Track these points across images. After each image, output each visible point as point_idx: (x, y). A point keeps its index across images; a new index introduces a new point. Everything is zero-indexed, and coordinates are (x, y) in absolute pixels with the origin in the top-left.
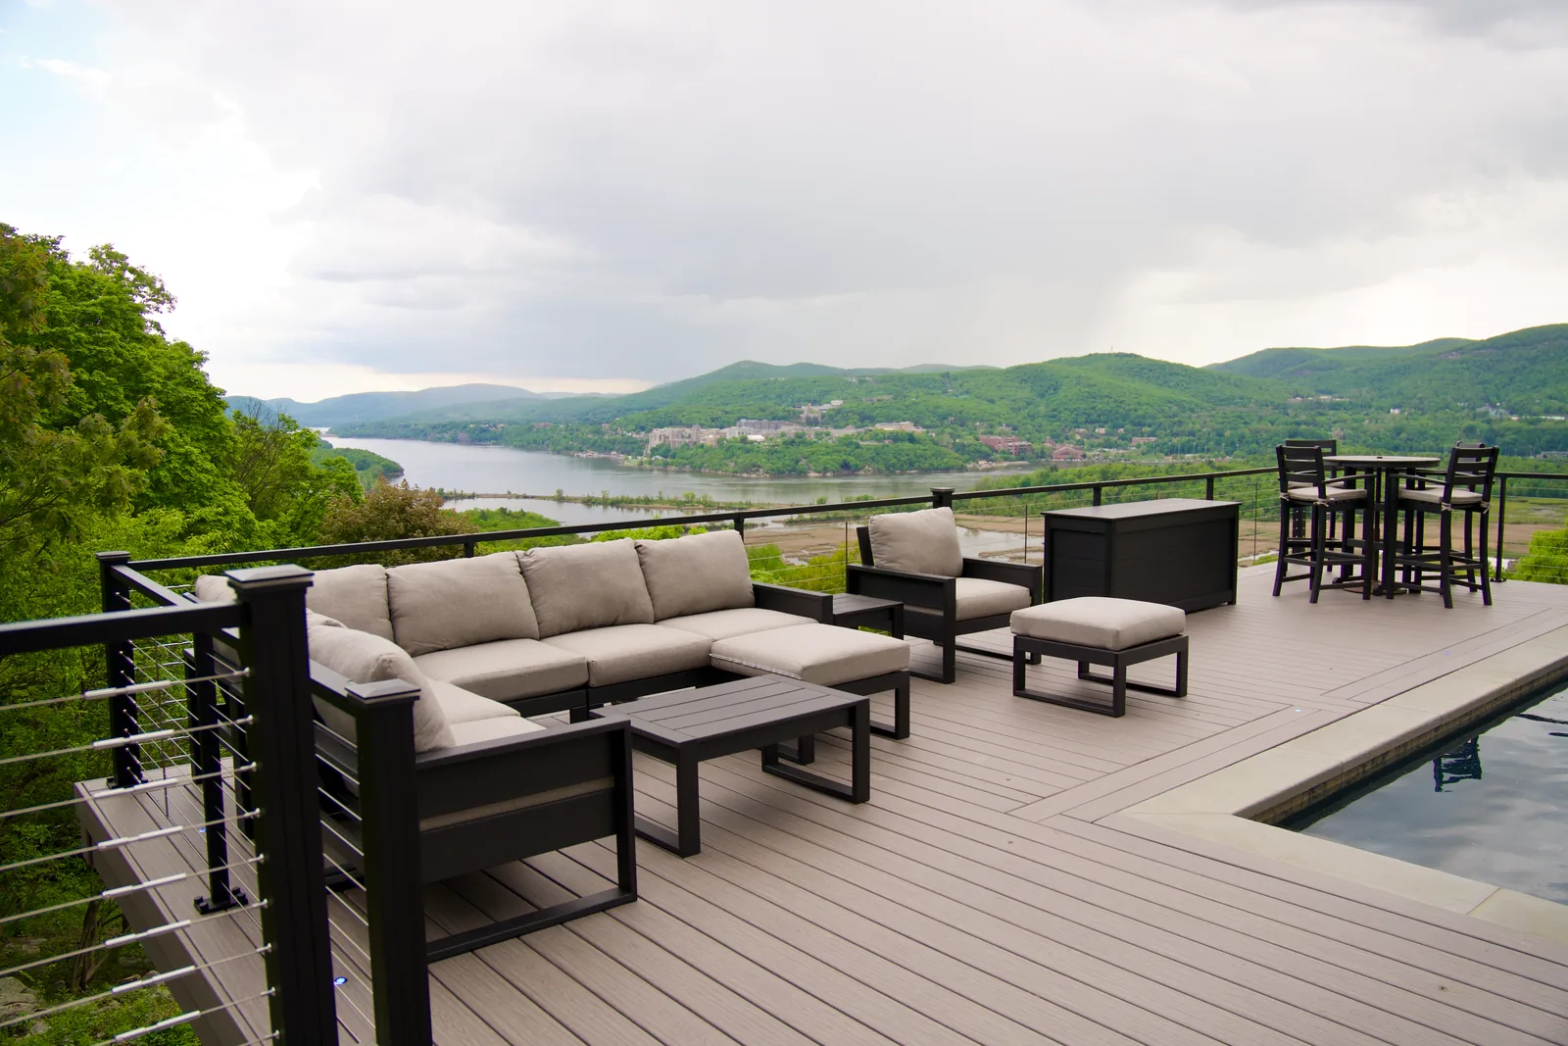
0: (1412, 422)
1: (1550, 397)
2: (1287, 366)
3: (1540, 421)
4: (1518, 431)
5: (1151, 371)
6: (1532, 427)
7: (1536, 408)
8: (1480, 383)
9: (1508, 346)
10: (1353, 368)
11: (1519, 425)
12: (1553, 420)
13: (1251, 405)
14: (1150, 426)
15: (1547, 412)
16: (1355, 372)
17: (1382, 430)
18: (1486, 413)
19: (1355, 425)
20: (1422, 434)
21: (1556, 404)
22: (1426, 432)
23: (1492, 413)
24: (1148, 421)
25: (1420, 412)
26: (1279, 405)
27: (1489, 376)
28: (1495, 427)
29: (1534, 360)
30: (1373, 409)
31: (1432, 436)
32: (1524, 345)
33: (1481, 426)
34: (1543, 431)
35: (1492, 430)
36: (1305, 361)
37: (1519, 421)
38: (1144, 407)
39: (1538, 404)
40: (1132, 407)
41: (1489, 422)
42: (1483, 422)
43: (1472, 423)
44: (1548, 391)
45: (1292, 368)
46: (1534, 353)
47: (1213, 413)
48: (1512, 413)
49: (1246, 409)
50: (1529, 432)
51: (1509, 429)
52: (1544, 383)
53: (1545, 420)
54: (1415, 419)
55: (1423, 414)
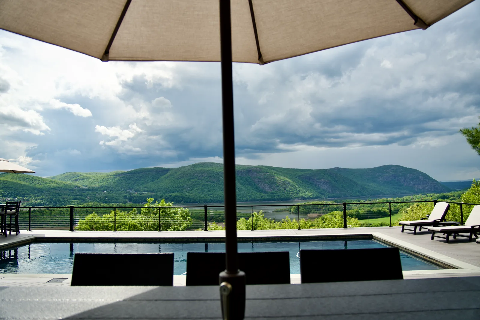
0: (110, 195)
1: (145, 187)
2: (73, 178)
3: (142, 194)
4: (138, 197)
5: (27, 179)
6: (141, 195)
7: (141, 190)
8: (127, 183)
9: (134, 173)
10: (93, 179)
11: (138, 195)
12: (145, 194)
13: (62, 190)
14: (27, 197)
15: (144, 191)
16: (94, 180)
17: (101, 197)
18: (129, 192)
19: (93, 196)
20: (113, 198)
21: (146, 189)
22: (114, 197)
23: (131, 192)
24: (26, 195)
25: (112, 192)
26: (71, 190)
27: (130, 181)
28: (132, 195)
29: (141, 177)
30: (99, 191)
31: (115, 199)
32: (138, 173)
33: (128, 195)
34: (143, 196)
35: (131, 196)
36: (78, 176)
37: (138, 194)
38: (25, 191)
39: (142, 189)
40: (21, 191)
41: (130, 194)
42: (129, 194)
43: (126, 194)
44: (144, 186)
45: (74, 179)
46: (140, 175)
47: (49, 192)
48: (136, 191)
49: (60, 191)
50: (140, 197)
51: (135, 196)
52: (143, 183)
53: (144, 193)
54: (111, 194)
55: (113, 192)
